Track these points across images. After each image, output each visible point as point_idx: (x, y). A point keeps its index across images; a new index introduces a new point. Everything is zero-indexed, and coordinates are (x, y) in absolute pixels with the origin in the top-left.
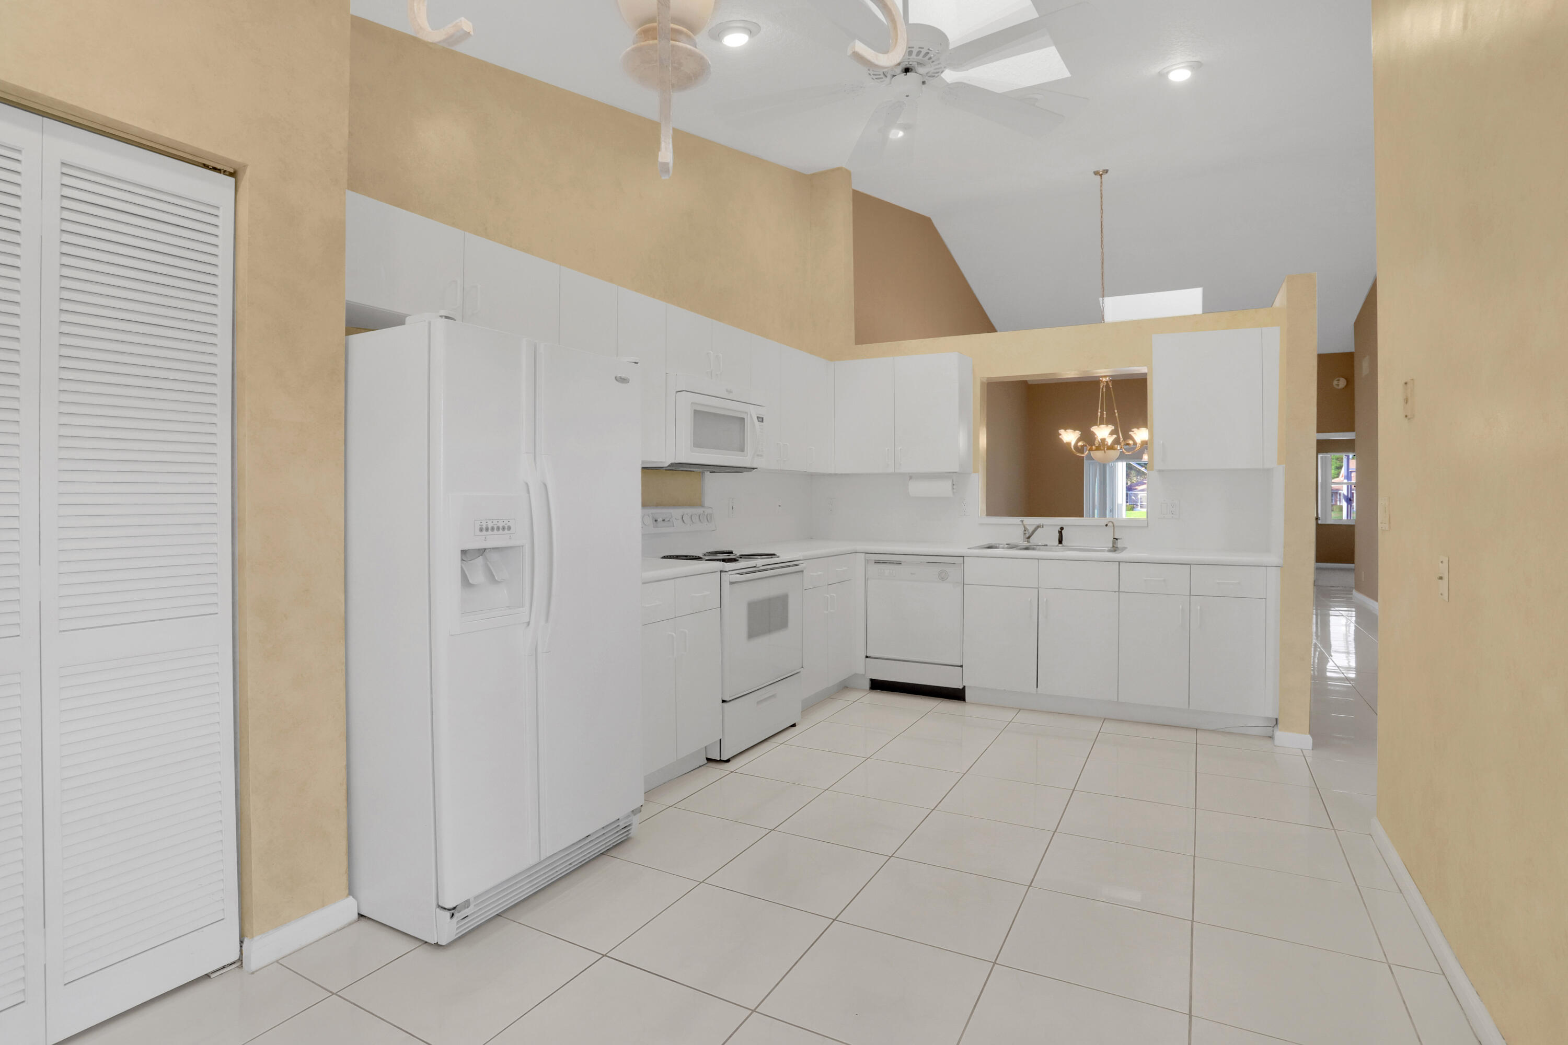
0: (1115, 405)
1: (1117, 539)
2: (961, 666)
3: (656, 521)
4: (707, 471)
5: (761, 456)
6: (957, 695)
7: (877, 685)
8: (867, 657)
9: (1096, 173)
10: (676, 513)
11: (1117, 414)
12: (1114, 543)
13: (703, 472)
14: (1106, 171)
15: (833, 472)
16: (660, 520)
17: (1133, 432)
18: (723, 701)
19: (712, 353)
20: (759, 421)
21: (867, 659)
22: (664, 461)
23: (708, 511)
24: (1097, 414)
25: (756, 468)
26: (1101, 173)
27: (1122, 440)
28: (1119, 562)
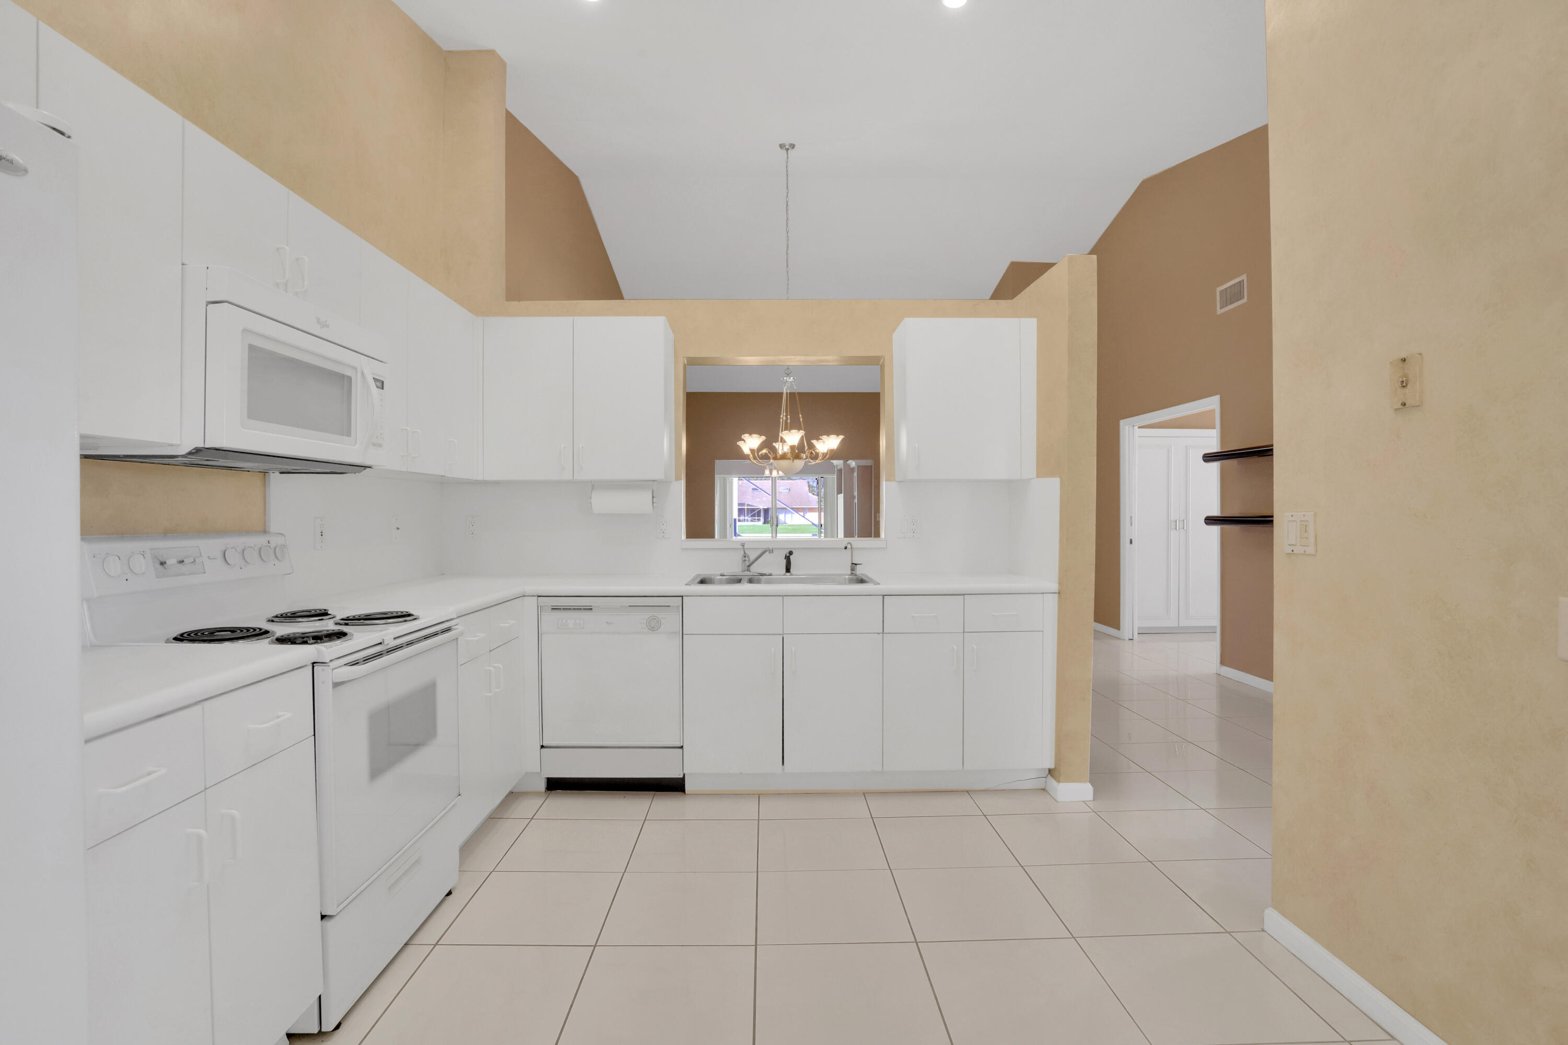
0: (799, 409)
1: (856, 564)
2: (682, 747)
3: (162, 563)
4: (275, 469)
5: (380, 446)
6: (675, 786)
7: (555, 785)
8: (542, 747)
9: (782, 146)
10: (209, 546)
11: (801, 419)
12: (852, 569)
13: (265, 473)
14: (793, 146)
15: (480, 478)
16: (171, 562)
17: (821, 439)
18: (323, 917)
19: (288, 248)
20: (377, 387)
21: (543, 750)
22: (179, 443)
23: (276, 541)
24: (780, 421)
25: (370, 467)
26: (787, 147)
27: (806, 448)
28: (884, 596)
